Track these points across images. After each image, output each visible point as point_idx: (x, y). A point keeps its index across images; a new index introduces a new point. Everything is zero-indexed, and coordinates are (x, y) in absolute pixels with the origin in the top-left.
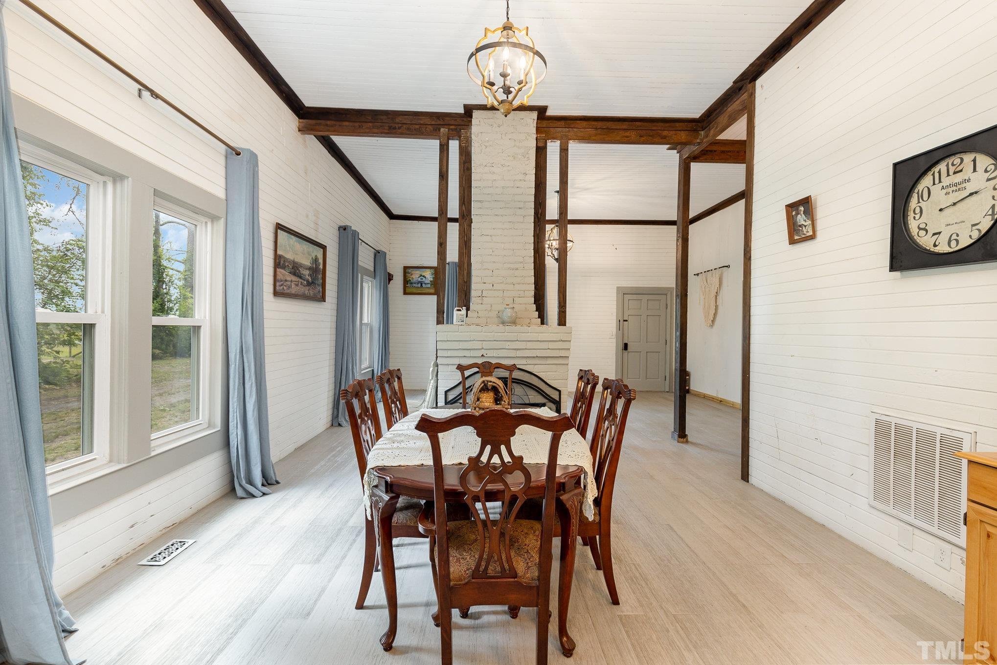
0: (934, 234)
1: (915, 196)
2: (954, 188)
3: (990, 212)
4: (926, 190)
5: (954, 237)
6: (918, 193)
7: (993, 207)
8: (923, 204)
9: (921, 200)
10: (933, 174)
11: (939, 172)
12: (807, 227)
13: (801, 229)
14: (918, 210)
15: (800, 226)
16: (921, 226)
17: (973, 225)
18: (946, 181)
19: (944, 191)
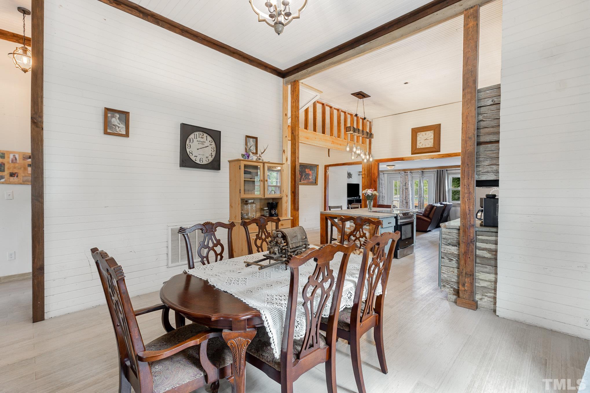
0: (195, 156)
1: (188, 139)
2: (201, 143)
3: (211, 155)
4: (192, 139)
5: (201, 159)
6: (189, 139)
7: (212, 153)
8: (190, 143)
9: (190, 142)
10: (194, 134)
11: (196, 135)
12: (120, 128)
13: (114, 127)
14: (189, 145)
15: (114, 125)
16: (190, 152)
17: (207, 157)
18: (199, 139)
19: (198, 142)
